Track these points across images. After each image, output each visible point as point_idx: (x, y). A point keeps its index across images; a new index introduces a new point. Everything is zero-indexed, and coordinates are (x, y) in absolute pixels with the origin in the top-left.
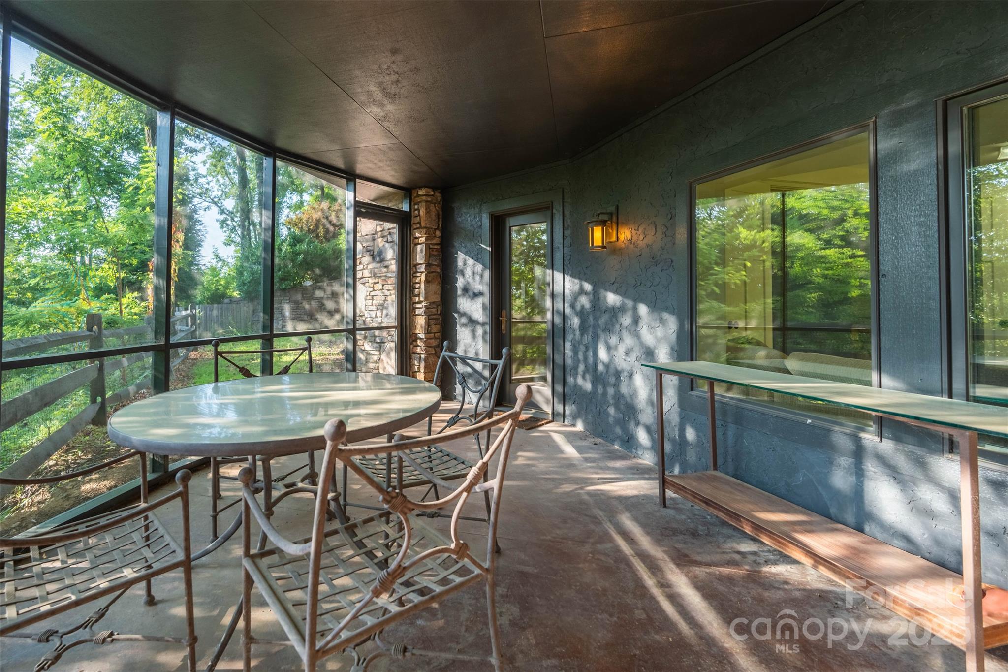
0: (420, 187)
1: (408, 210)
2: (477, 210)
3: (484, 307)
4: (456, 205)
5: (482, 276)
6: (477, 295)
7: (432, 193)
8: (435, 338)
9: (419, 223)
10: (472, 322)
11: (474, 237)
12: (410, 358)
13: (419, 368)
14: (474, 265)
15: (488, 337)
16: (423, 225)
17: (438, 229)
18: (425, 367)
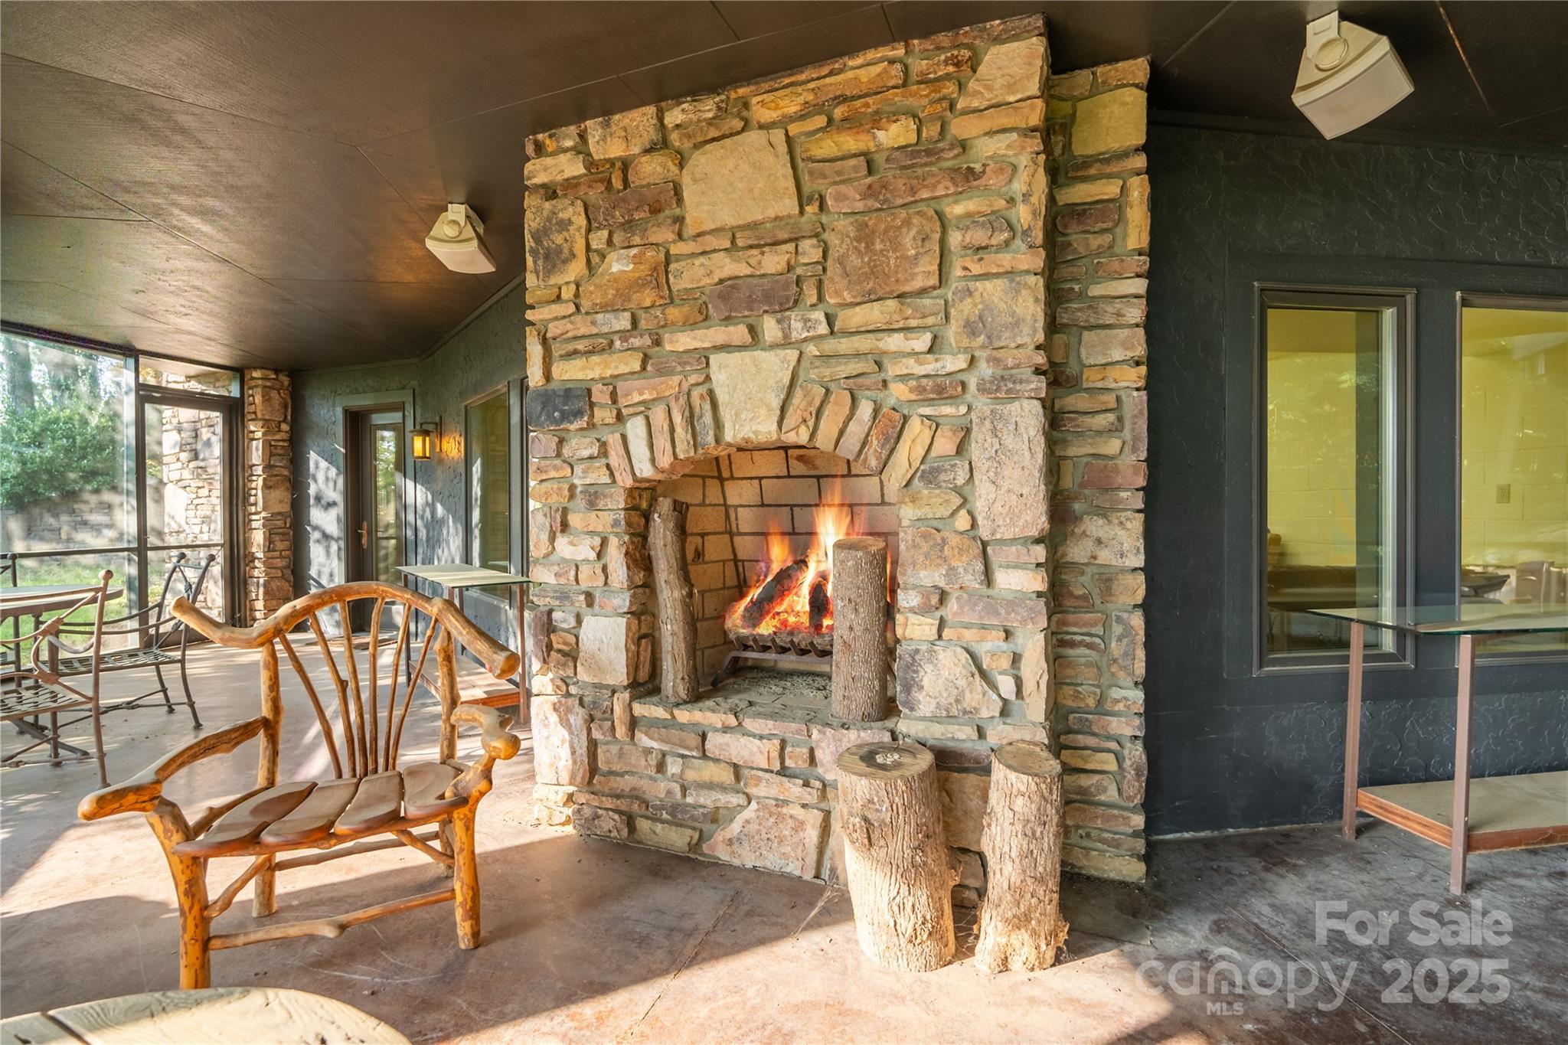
0: (255, 368)
1: (238, 395)
2: (331, 403)
3: (339, 520)
4: (307, 393)
5: (335, 483)
6: (331, 505)
7: (274, 376)
8: (281, 557)
9: (255, 413)
10: (326, 536)
11: (327, 433)
12: (246, 583)
13: (257, 595)
14: (328, 469)
15: (343, 554)
16: (259, 416)
17: (285, 420)
18: (265, 593)
